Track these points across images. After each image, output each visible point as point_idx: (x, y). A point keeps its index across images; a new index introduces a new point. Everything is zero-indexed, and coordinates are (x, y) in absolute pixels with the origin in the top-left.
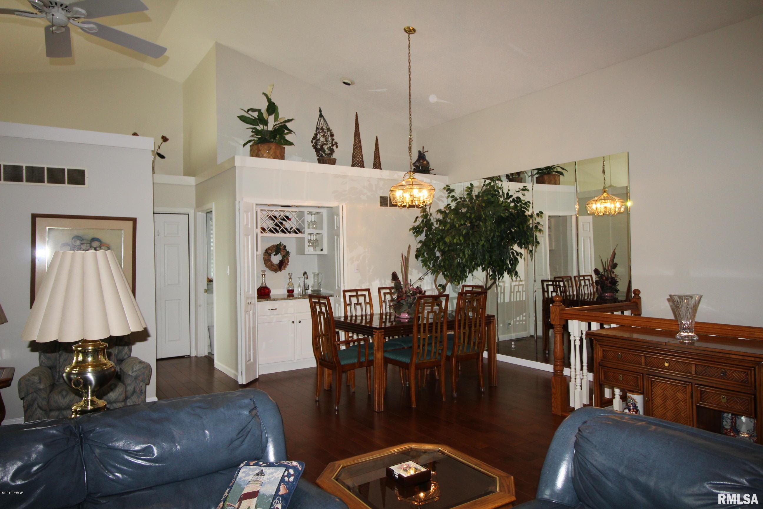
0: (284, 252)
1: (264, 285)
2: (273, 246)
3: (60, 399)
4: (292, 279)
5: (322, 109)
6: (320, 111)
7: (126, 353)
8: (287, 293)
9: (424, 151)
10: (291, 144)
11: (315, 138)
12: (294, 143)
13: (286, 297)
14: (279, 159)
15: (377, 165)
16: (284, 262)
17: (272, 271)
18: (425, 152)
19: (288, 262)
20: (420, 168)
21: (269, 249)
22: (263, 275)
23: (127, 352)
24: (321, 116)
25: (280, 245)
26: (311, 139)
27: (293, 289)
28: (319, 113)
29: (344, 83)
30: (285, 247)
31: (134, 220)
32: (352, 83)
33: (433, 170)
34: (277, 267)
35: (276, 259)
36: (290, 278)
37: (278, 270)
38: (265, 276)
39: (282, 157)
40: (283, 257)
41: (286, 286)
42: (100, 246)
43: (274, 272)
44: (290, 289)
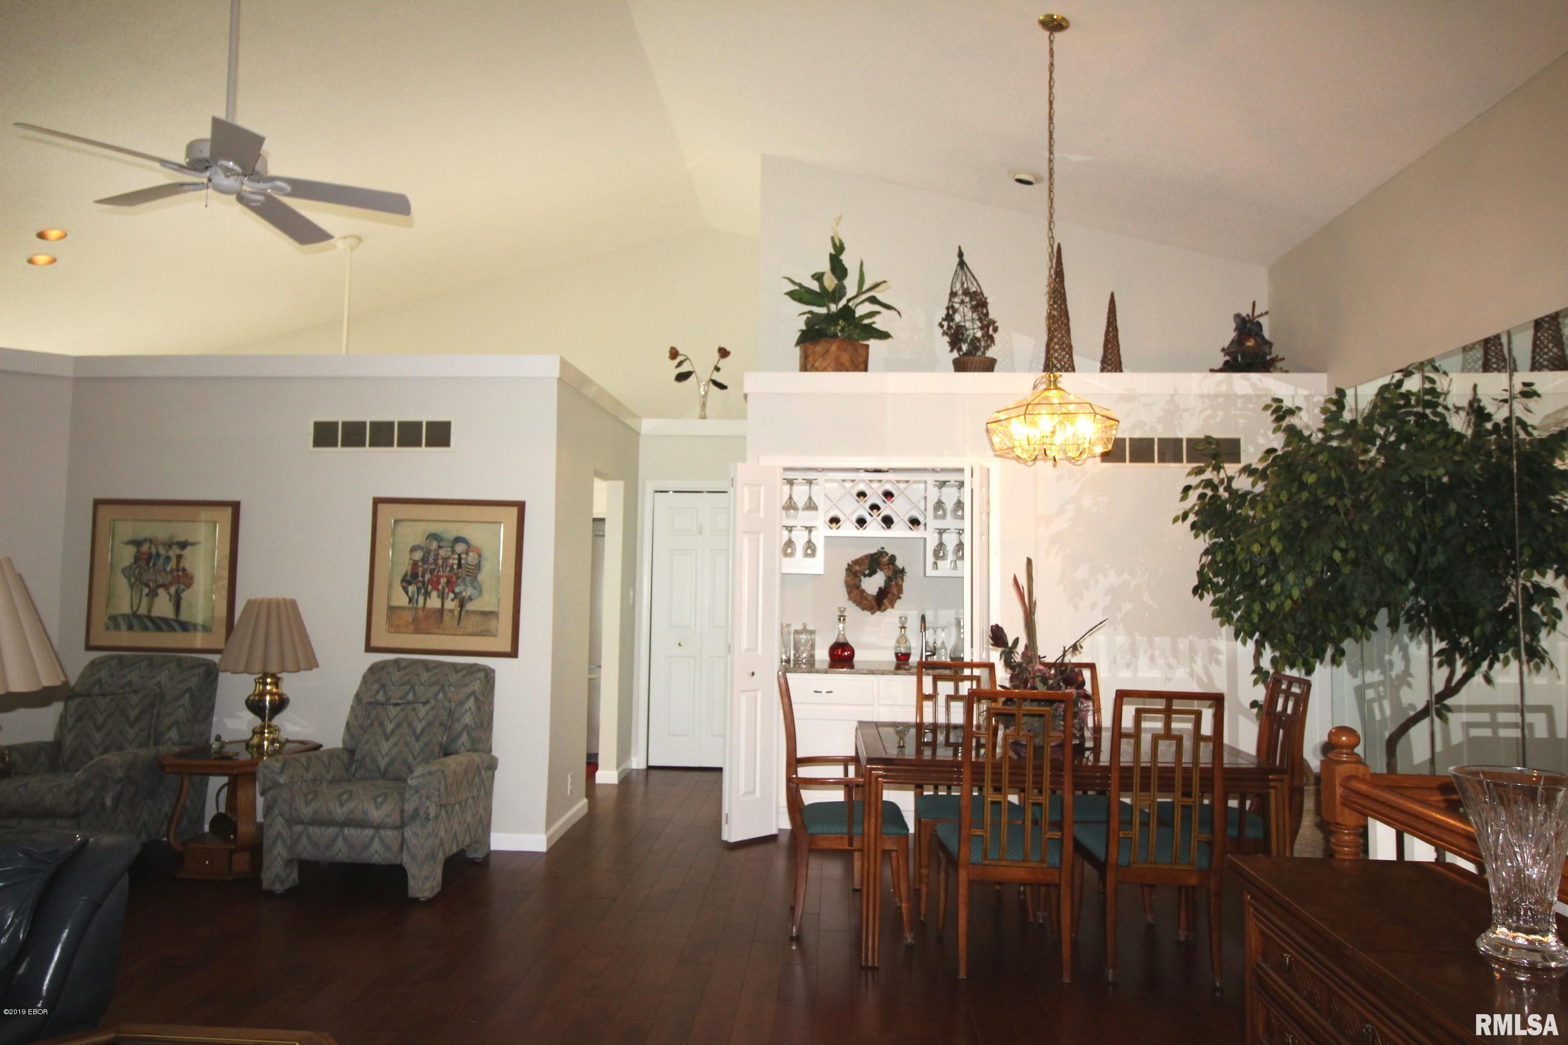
0: (889, 568)
1: (841, 640)
2: (866, 556)
3: (337, 805)
4: (907, 630)
5: (963, 250)
6: (961, 255)
7: (463, 744)
8: (894, 659)
9: (1257, 313)
10: (884, 335)
11: (949, 318)
12: (891, 333)
13: (892, 667)
14: (847, 370)
15: (1111, 361)
16: (889, 593)
17: (863, 609)
18: (1259, 316)
19: (900, 590)
20: (1239, 359)
21: (856, 562)
22: (842, 618)
23: (465, 743)
24: (962, 264)
25: (881, 553)
26: (940, 320)
27: (908, 652)
28: (957, 260)
29: (1020, 181)
30: (893, 558)
31: (521, 506)
32: (1036, 179)
33: (1283, 359)
34: (874, 603)
35: (873, 584)
36: (903, 627)
37: (876, 608)
38: (844, 620)
39: (861, 365)
40: (889, 580)
41: (893, 643)
42: (467, 550)
43: (869, 613)
44: (903, 651)
